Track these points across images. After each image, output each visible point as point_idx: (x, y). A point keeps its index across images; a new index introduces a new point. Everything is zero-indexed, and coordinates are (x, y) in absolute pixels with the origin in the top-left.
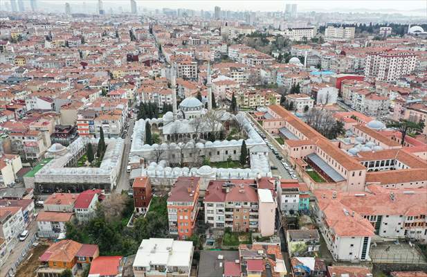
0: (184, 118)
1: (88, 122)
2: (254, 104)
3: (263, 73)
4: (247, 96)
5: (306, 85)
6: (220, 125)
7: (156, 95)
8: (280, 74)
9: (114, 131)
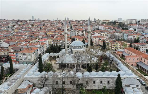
0: (72, 53)
1: (15, 54)
2: (115, 48)
3: (117, 34)
4: (111, 43)
5: (143, 39)
6: (96, 59)
7: (61, 41)
8: (126, 35)
9: (29, 60)
